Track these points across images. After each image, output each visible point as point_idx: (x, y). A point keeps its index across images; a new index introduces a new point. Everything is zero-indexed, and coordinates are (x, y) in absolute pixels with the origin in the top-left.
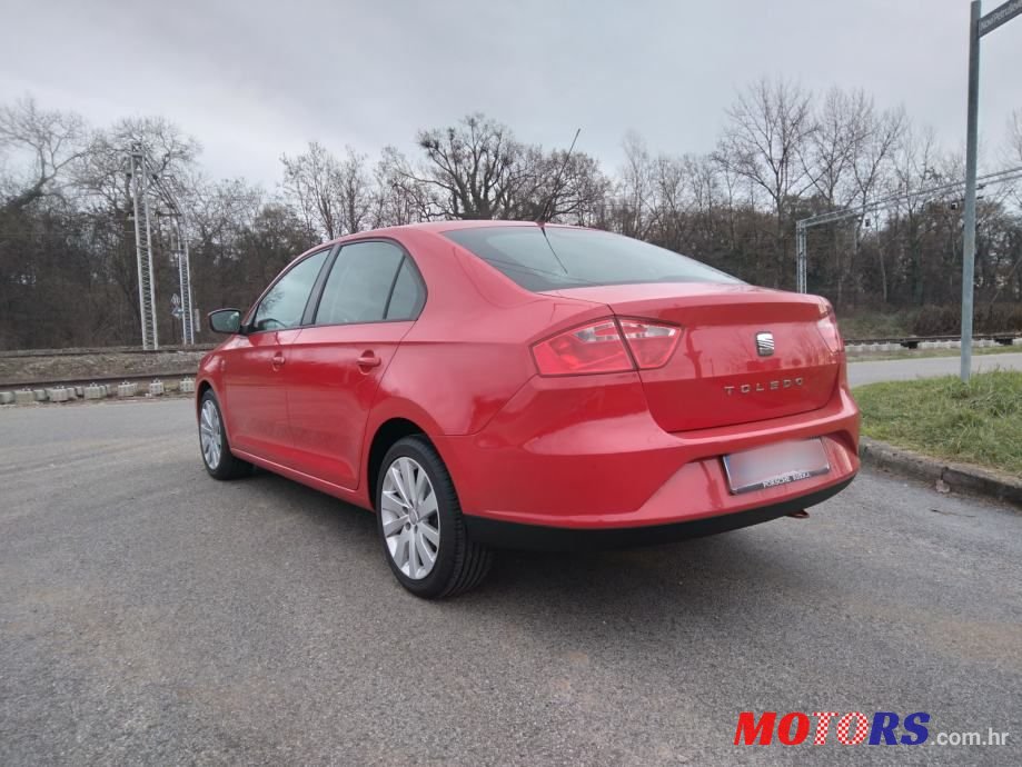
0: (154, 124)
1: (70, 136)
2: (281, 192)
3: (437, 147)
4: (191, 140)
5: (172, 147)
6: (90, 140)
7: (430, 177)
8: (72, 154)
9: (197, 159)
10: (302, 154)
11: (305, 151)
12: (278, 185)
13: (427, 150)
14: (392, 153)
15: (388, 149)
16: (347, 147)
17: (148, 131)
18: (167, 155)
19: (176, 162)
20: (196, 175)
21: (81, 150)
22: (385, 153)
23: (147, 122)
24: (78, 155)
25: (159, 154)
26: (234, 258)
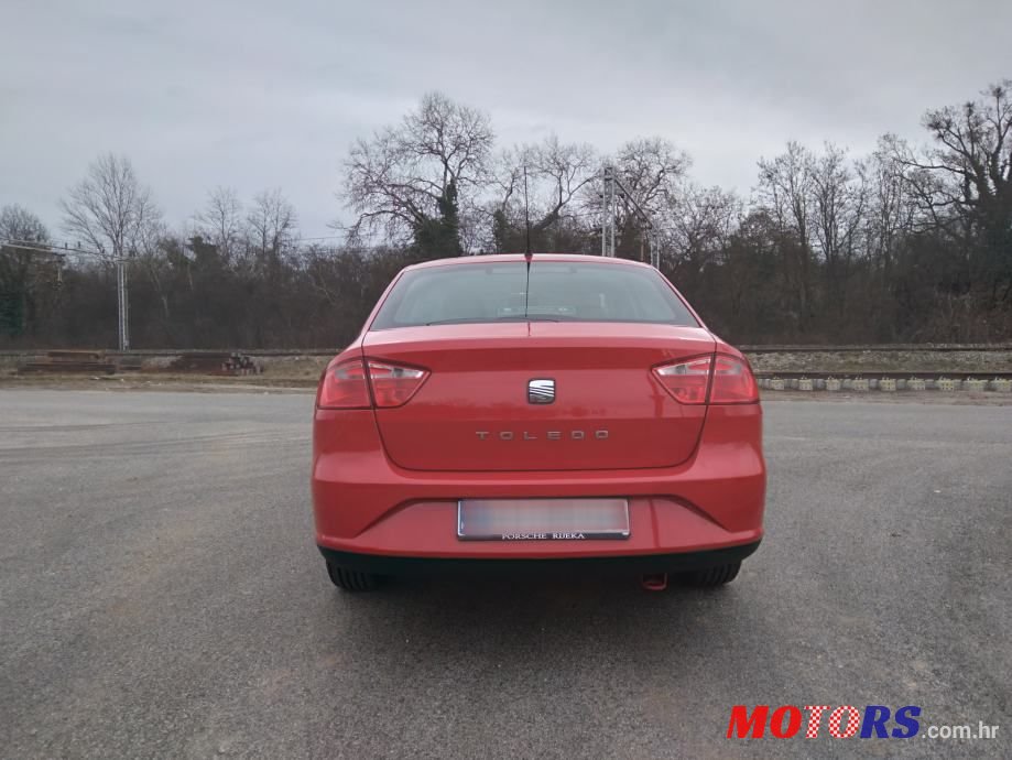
0: (653, 145)
1: (583, 164)
2: (755, 196)
3: (948, 128)
4: (683, 155)
5: (666, 163)
6: (599, 165)
7: (937, 162)
8: (583, 180)
9: (688, 171)
10: (779, 155)
11: (783, 151)
12: (753, 190)
13: (936, 132)
14: (890, 141)
15: (886, 137)
16: (825, 142)
17: (649, 151)
18: (662, 171)
19: (670, 176)
20: (688, 187)
21: (590, 175)
22: (882, 141)
23: (647, 144)
24: (588, 180)
25: (655, 170)
26: (720, 263)
